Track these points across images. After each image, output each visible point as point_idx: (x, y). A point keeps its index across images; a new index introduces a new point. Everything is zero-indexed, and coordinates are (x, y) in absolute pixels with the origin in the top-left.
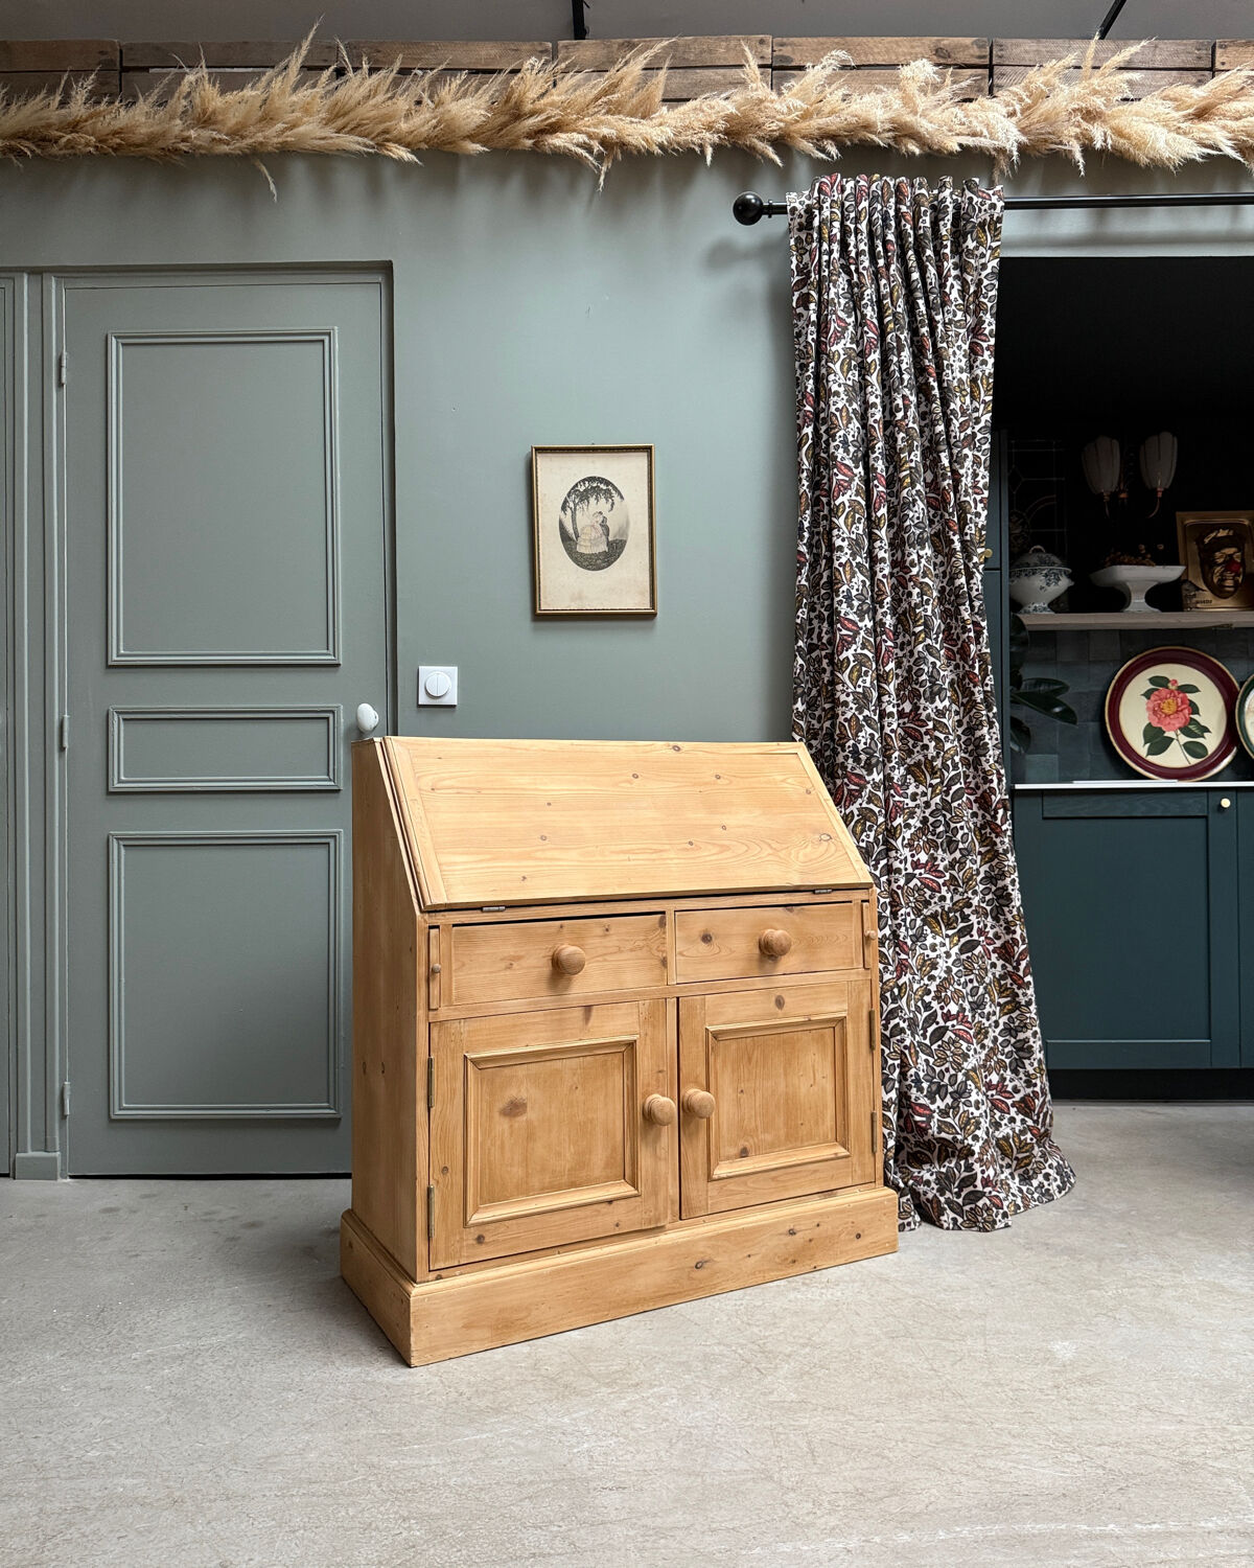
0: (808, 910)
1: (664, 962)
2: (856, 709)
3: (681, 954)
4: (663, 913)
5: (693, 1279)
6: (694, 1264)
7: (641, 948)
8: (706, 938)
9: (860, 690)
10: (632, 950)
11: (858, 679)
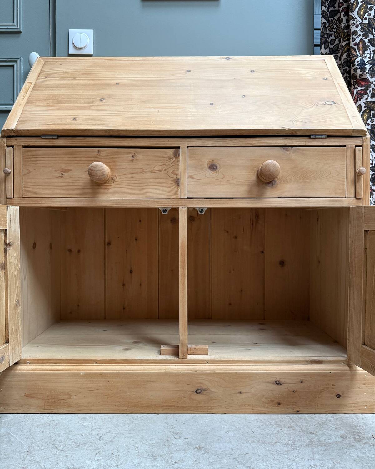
0: (304, 150)
1: (178, 182)
2: (363, 36)
3: (192, 177)
4: (179, 147)
5: (193, 399)
6: (194, 390)
7: (159, 171)
8: (213, 167)
9: (366, 21)
10: (152, 172)
11: (364, 14)
